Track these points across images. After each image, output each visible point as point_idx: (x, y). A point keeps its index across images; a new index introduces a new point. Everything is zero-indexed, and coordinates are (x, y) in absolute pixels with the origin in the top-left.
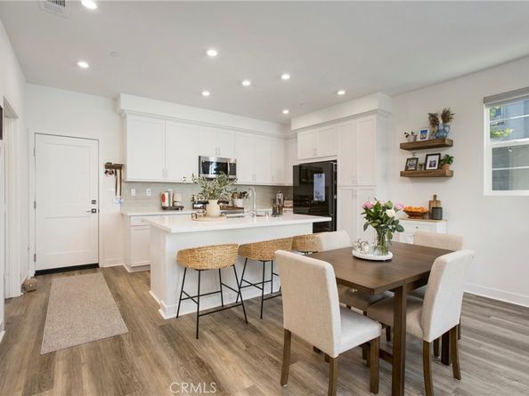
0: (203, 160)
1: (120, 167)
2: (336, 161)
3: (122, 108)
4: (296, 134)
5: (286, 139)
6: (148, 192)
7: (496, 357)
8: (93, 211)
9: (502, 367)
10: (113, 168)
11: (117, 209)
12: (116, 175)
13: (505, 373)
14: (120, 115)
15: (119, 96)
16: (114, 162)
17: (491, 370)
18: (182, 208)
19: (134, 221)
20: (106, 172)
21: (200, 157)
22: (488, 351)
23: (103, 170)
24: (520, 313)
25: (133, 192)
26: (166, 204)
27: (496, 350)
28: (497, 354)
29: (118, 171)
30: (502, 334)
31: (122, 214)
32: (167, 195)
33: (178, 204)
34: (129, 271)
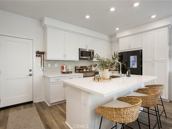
0: (81, 50)
1: (43, 53)
2: (142, 50)
3: (45, 24)
4: (119, 39)
5: (111, 42)
6: (56, 65)
8: (30, 75)
10: (40, 54)
11: (42, 73)
12: (41, 57)
14: (43, 28)
15: (44, 18)
16: (40, 51)
18: (71, 72)
19: (52, 80)
20: (37, 56)
21: (79, 49)
23: (35, 54)
25: (49, 65)
26: (65, 71)
29: (42, 55)
31: (44, 76)
32: (65, 66)
33: (69, 71)
34: (49, 105)
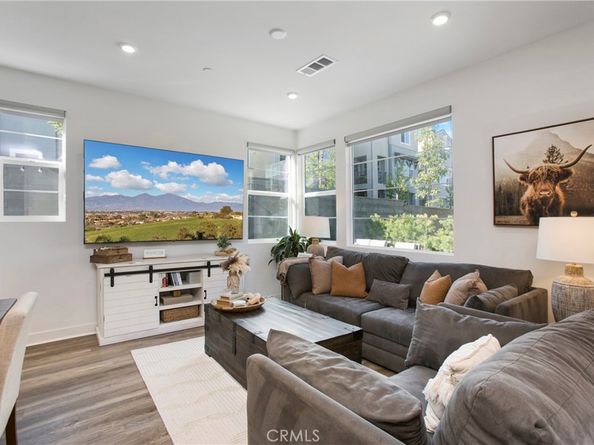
7: (46, 412)
9: (58, 419)
13: (63, 422)
17: (50, 430)
22: (36, 411)
24: (44, 352)
27: (43, 405)
28: (45, 409)
30: (38, 384)
